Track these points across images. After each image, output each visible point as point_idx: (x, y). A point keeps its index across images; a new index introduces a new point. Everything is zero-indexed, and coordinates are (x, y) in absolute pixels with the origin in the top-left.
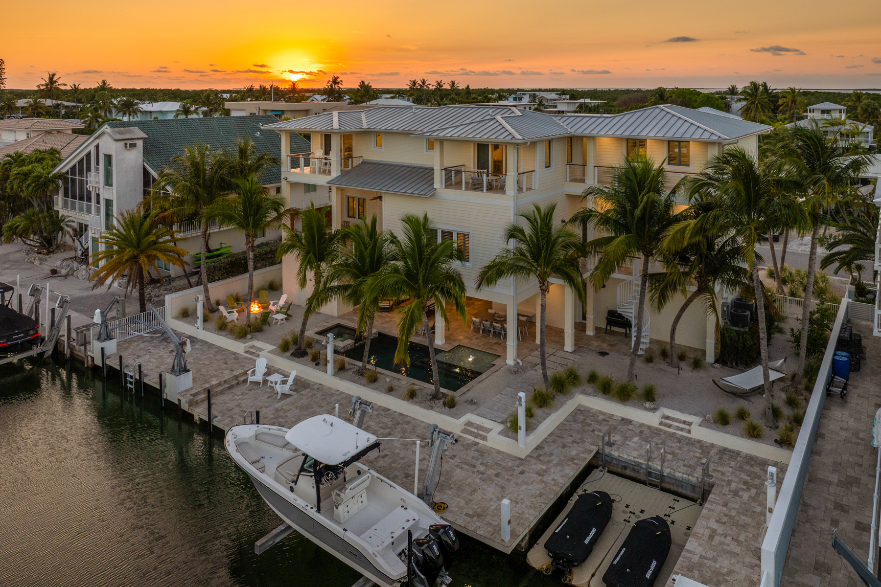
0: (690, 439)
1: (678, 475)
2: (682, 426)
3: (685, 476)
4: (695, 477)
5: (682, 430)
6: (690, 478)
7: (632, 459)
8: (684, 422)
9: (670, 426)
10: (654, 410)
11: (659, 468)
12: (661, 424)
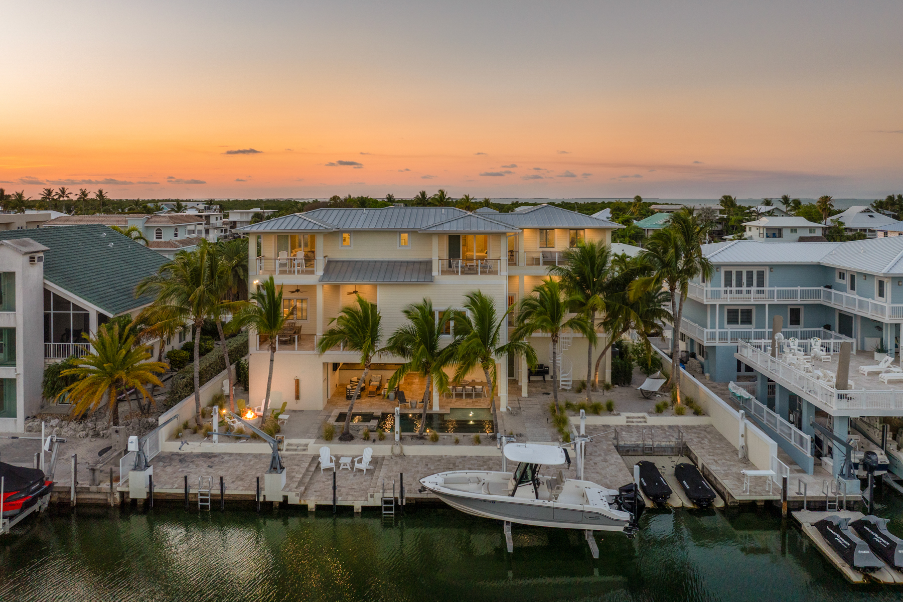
0: (648, 426)
1: (663, 444)
2: (639, 420)
3: (668, 443)
4: (673, 442)
5: (640, 422)
6: (671, 443)
7: (633, 443)
8: (639, 417)
9: (633, 422)
10: (618, 415)
11: (651, 443)
12: (627, 422)
